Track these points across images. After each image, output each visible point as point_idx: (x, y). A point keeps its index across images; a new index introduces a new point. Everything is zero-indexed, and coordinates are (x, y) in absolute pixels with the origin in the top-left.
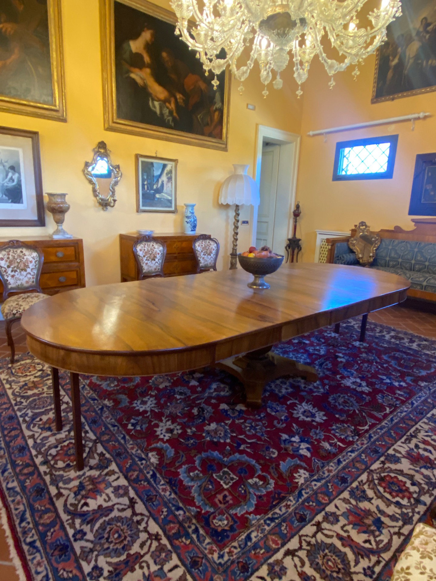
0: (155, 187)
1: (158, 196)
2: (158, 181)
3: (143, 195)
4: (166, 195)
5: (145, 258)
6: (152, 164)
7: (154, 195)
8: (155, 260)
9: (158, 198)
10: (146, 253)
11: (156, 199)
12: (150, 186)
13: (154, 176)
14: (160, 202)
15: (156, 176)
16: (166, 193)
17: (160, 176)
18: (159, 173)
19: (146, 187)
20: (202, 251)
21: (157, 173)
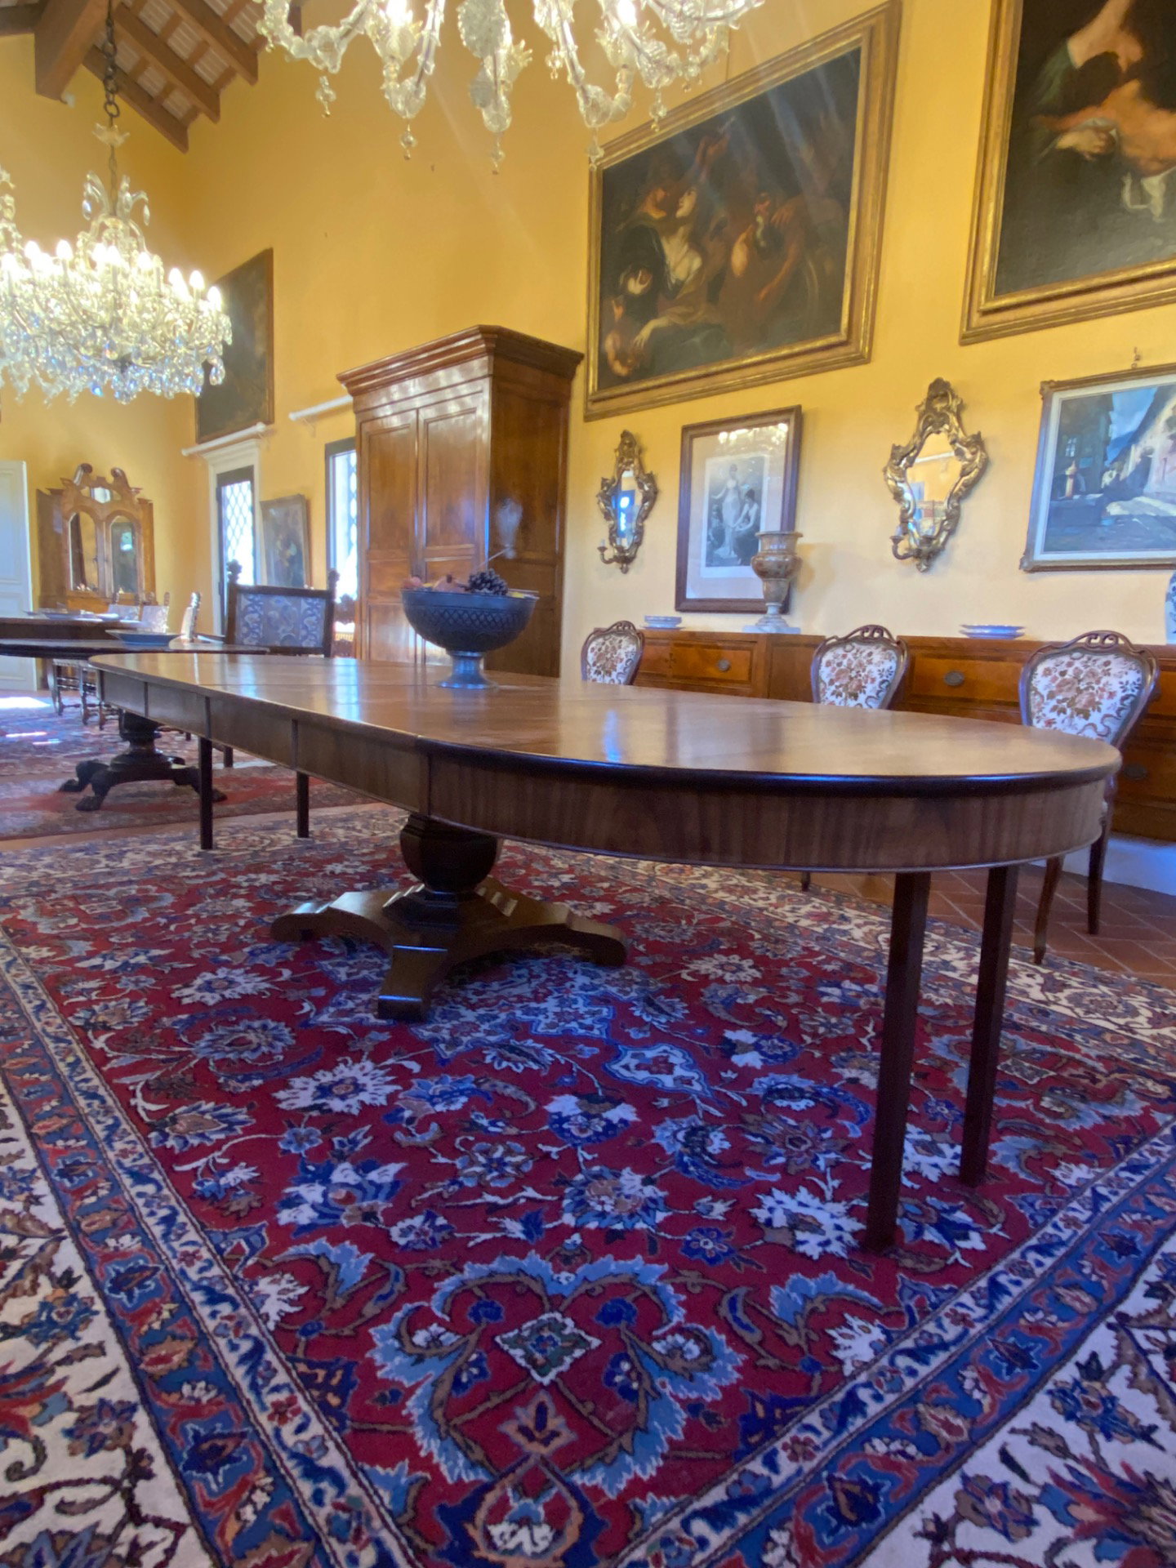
0: (1107, 479)
1: (1114, 509)
2: (1124, 454)
3: (1054, 514)
4: (1156, 503)
5: (833, 688)
6: (1106, 402)
7: (1100, 507)
8: (856, 697)
9: (1117, 518)
10: (841, 672)
11: (1105, 523)
12: (1088, 478)
13: (1107, 442)
14: (1124, 532)
15: (1119, 440)
16: (1158, 496)
17: (1134, 437)
18: (1132, 426)
19: (1069, 484)
20: (1051, 695)
21: (1119, 428)
